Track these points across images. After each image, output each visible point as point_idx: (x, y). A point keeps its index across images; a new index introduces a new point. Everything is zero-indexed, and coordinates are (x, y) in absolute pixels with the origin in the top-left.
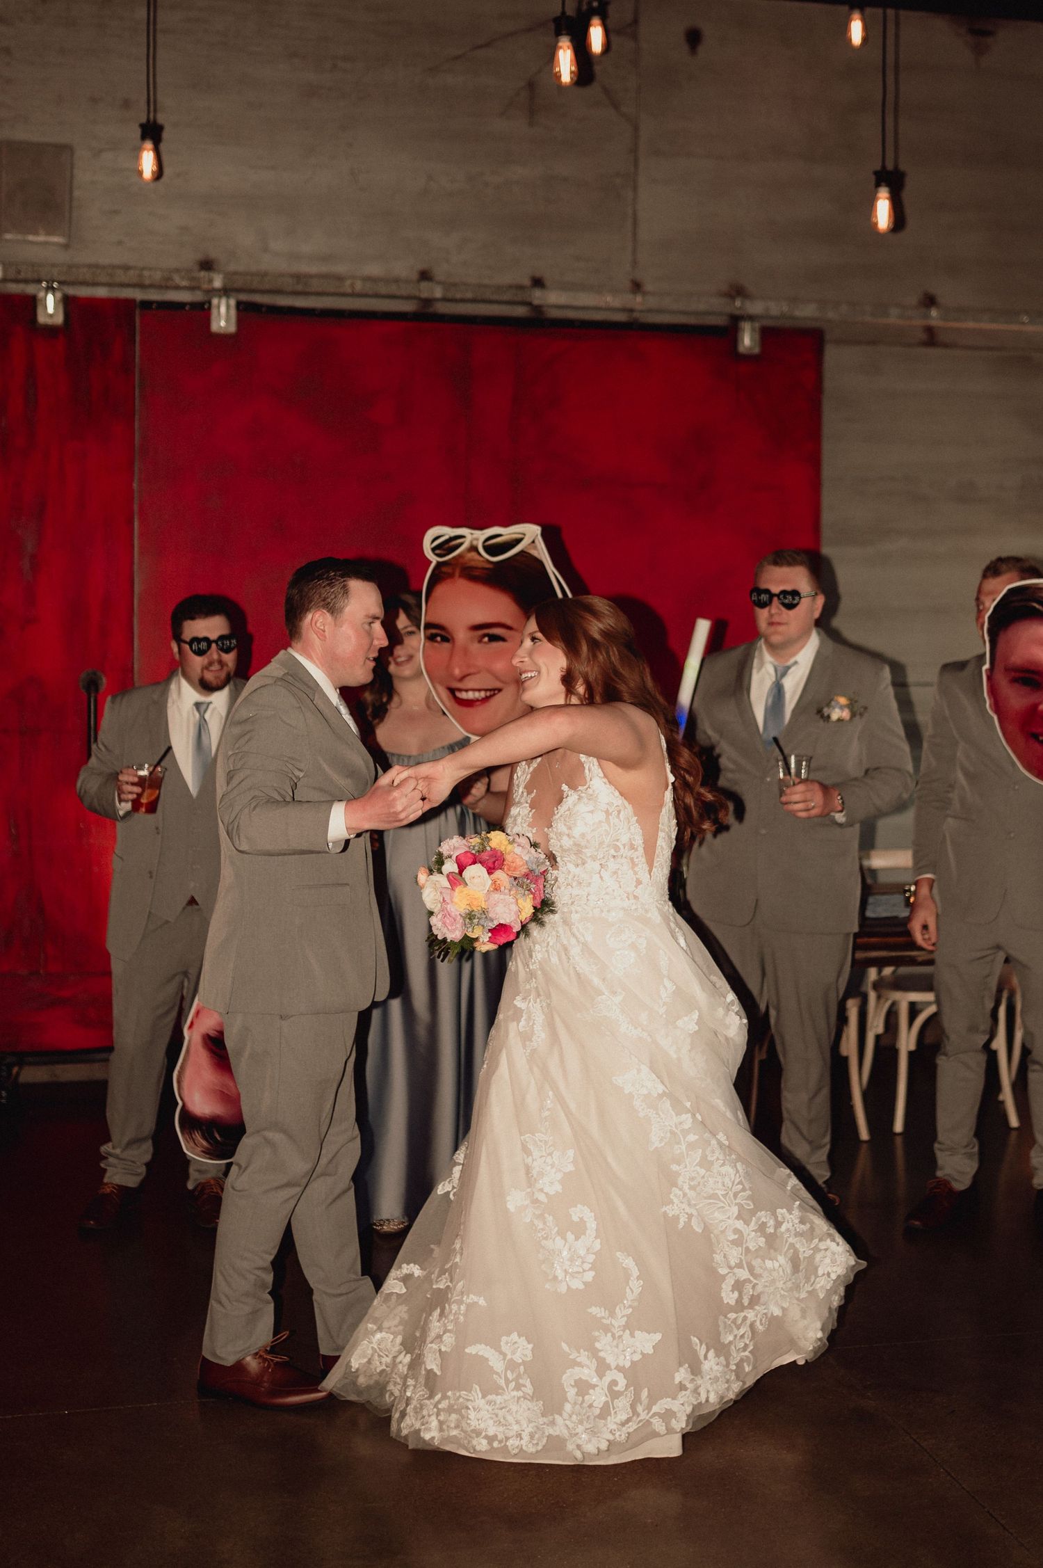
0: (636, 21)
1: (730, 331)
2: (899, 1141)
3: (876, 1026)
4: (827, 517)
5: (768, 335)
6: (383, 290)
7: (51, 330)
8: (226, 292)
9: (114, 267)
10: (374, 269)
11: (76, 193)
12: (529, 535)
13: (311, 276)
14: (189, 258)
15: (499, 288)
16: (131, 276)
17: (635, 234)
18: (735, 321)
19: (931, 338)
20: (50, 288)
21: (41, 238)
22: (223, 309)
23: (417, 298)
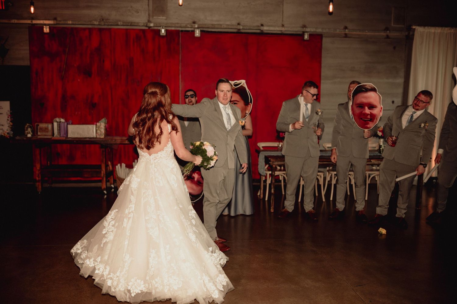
1: (302, 35)
2: (331, 202)
3: (328, 179)
4: (322, 74)
5: (311, 35)
6: (230, 27)
7: (163, 37)
8: (198, 28)
9: (175, 23)
10: (228, 23)
11: (168, 8)
12: (243, 82)
13: (215, 25)
14: (191, 21)
15: (254, 26)
16: (179, 25)
17: (283, 14)
18: (304, 32)
19: (346, 36)
20: (163, 28)
21: (161, 18)
22: (197, 32)
23: (237, 29)
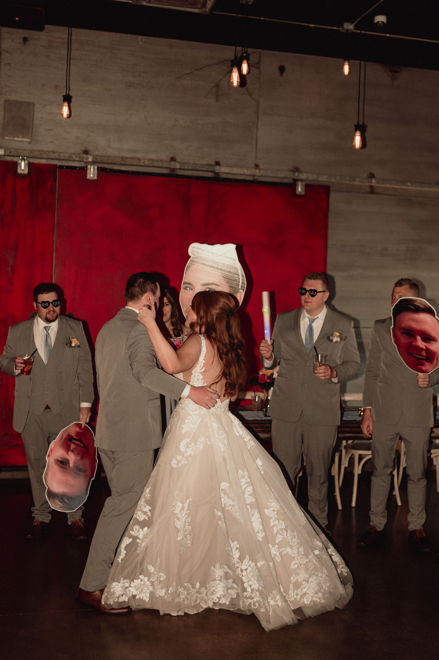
0: (259, 62)
1: (293, 185)
2: (353, 510)
3: (345, 463)
4: (329, 260)
5: (308, 187)
6: (156, 164)
7: (23, 176)
8: (93, 163)
9: (49, 152)
10: (153, 156)
11: (35, 122)
13: (127, 158)
14: (79, 149)
15: (202, 165)
16: (56, 155)
17: (257, 146)
18: (295, 182)
19: (372, 190)
20: (23, 159)
21: (20, 139)
22: (92, 170)
23: (170, 168)
